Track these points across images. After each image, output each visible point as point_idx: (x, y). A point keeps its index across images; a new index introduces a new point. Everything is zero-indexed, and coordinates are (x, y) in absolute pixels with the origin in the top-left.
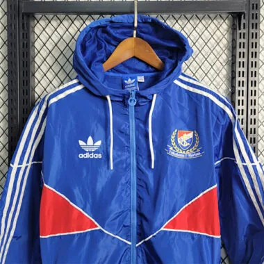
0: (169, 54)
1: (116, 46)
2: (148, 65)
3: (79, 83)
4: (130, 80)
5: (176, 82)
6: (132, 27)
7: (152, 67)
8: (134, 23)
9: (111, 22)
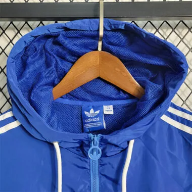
0: (151, 75)
1: (73, 63)
2: (119, 89)
3: (14, 118)
4: (92, 111)
5: (164, 118)
6: (96, 37)
7: (124, 92)
8: (98, 30)
9: (66, 29)
